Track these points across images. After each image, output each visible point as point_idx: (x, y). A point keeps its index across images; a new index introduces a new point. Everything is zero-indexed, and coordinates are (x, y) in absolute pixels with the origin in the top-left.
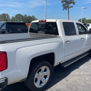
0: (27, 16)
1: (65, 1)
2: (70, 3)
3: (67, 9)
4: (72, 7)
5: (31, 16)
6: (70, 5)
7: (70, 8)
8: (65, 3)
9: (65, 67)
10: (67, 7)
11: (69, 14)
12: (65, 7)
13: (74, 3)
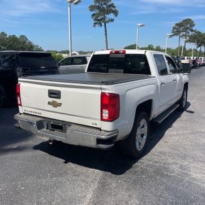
0: (6, 35)
1: (98, 8)
2: (109, 12)
3: (103, 24)
4: (112, 20)
5: (19, 37)
6: (107, 16)
7: (108, 22)
8: (96, 11)
9: (160, 122)
10: (102, 19)
11: (106, 34)
12: (98, 20)
13: (116, 13)
